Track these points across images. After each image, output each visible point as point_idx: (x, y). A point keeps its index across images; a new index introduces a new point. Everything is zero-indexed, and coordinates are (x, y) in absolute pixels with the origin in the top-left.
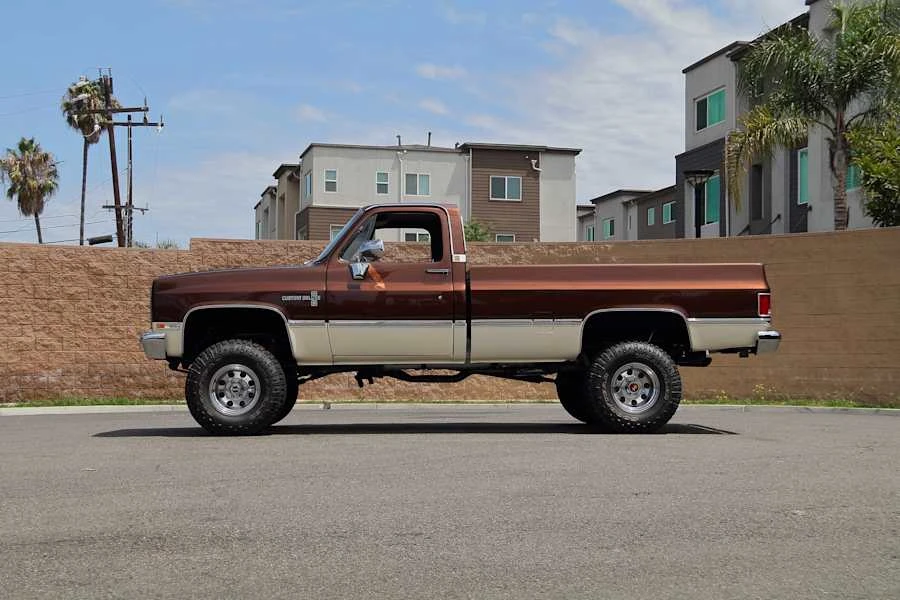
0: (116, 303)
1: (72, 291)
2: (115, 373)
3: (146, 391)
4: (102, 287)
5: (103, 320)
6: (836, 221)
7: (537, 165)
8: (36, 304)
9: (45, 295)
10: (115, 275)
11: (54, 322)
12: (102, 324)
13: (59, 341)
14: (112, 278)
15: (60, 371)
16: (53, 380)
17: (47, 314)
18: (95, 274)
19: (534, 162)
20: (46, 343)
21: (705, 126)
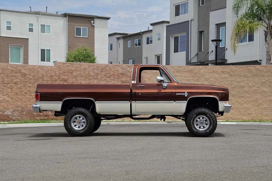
0: (30, 85)
1: (15, 81)
2: (30, 111)
3: (41, 117)
4: (26, 79)
5: (26, 91)
6: (267, 59)
7: (94, 23)
8: (3, 86)
9: (6, 82)
10: (30, 75)
11: (9, 92)
12: (26, 93)
13: (11, 99)
14: (29, 76)
15: (12, 110)
16: (10, 113)
17: (7, 89)
18: (23, 75)
19: (92, 22)
20: (7, 100)
21: (179, 15)
